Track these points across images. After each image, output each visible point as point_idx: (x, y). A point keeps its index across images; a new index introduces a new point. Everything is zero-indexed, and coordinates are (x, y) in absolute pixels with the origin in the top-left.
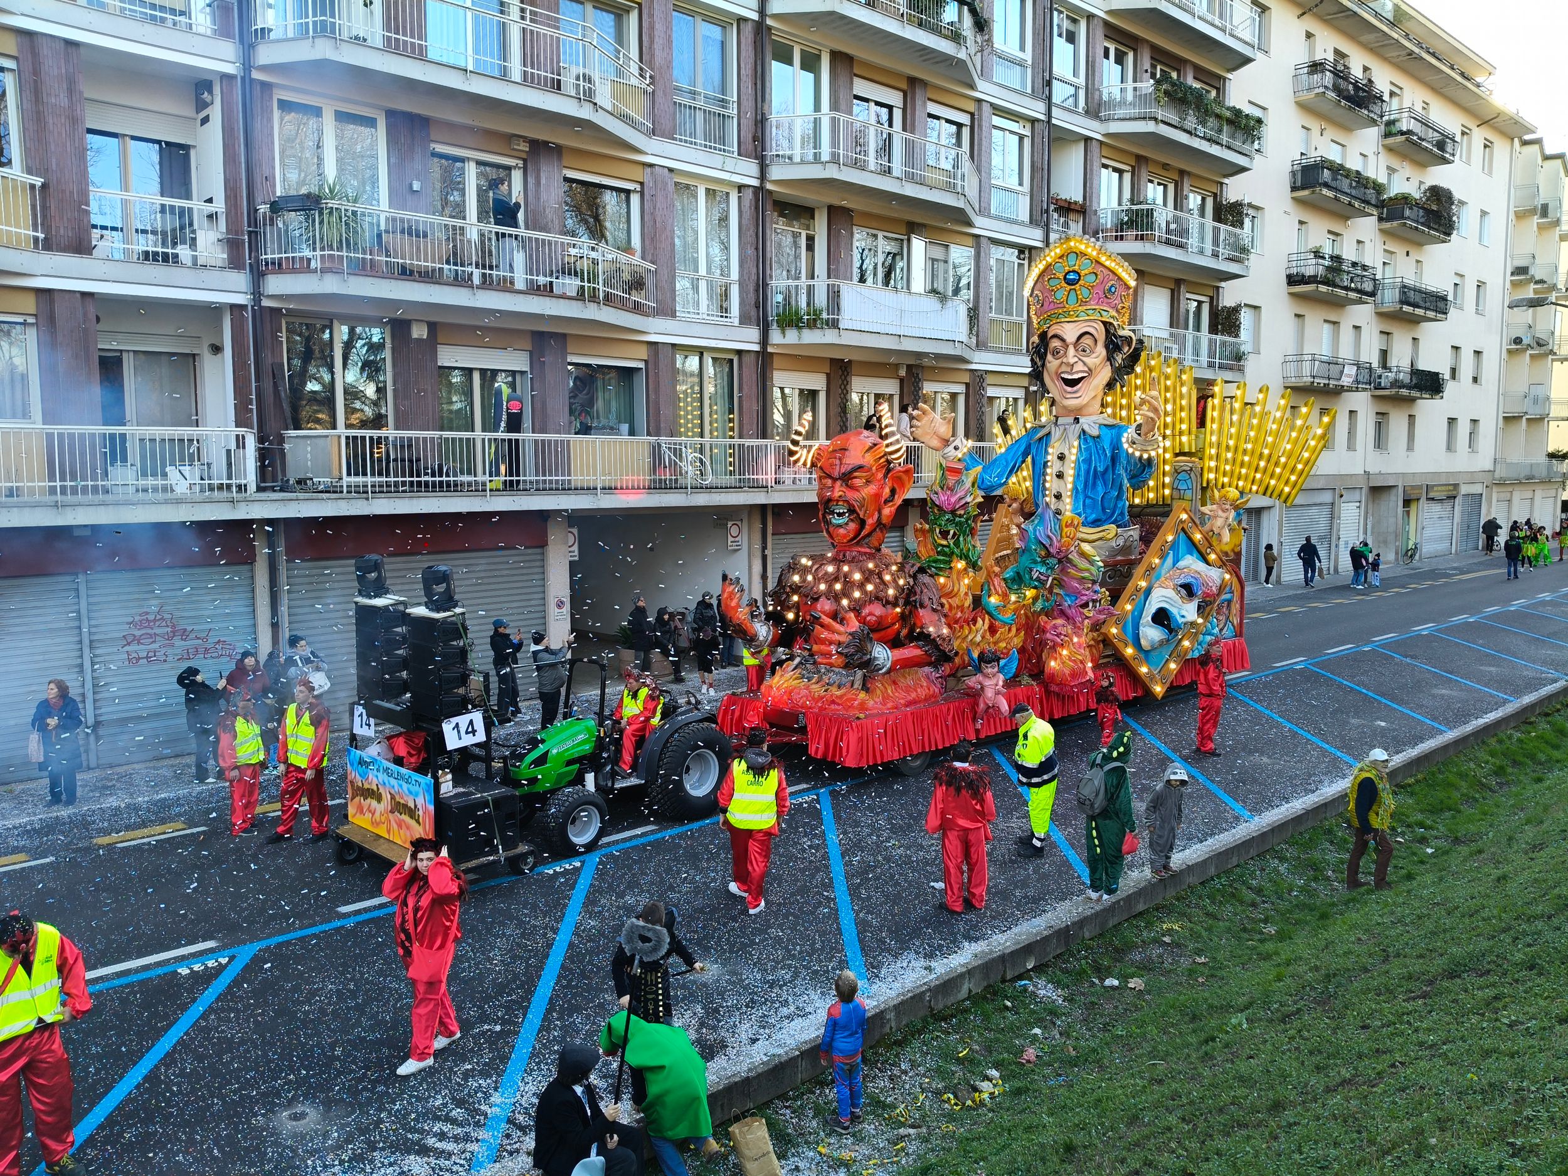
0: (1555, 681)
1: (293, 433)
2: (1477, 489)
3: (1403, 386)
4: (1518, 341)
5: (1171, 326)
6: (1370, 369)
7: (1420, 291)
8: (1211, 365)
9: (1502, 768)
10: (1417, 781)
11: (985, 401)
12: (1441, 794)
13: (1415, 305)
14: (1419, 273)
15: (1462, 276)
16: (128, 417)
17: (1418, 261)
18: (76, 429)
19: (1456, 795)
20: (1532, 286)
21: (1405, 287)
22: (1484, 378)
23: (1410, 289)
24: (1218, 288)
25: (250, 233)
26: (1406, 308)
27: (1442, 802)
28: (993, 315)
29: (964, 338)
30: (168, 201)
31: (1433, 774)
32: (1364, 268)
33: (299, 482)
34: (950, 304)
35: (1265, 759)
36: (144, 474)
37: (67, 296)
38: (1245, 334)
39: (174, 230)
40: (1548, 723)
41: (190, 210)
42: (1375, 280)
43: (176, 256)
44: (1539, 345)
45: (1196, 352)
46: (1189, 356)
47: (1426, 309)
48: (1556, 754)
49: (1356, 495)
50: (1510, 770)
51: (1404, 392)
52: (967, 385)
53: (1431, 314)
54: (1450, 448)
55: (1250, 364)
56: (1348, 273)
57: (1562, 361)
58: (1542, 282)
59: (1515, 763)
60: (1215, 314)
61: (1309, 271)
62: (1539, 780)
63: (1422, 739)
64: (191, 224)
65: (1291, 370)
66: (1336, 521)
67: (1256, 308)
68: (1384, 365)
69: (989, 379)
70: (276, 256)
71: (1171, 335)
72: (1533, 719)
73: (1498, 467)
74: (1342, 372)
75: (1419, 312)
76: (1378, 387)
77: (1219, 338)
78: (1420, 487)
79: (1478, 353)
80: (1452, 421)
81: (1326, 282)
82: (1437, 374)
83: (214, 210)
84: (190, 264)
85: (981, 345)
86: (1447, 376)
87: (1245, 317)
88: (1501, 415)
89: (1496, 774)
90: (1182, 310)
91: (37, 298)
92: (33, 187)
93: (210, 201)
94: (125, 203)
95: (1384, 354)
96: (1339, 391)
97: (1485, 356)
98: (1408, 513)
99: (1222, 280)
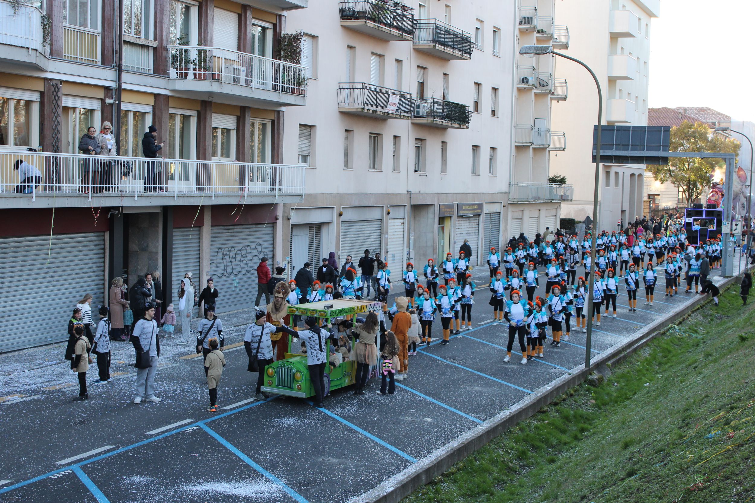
0: (561, 374)
2: (496, 208)
3: (437, 116)
4: (525, 81)
5: (239, 49)
6: (411, 99)
7: (449, 33)
8: (275, 88)
9: (524, 453)
10: (459, 470)
11: (60, 110)
12: (477, 480)
13: (445, 45)
14: (448, 16)
15: (482, 22)
17: (447, 6)
19: (489, 479)
20: (535, 35)
21: (437, 28)
22: (499, 113)
23: (441, 30)
24: (280, 16)
26: (438, 47)
27: (478, 487)
28: (66, 24)
29: (38, 46)
31: (471, 462)
32: (404, 8)
34: (22, 10)
35: (333, 460)
38: (305, 62)
40: (558, 411)
42: (413, 20)
44: (542, 85)
45: (262, 76)
46: (255, 79)
47: (454, 48)
48: (565, 438)
49: (400, 213)
50: (530, 454)
51: (438, 121)
52: (42, 94)
53: (458, 53)
54: (475, 171)
55: (309, 89)
56: (391, 11)
57: (558, 99)
58: (541, 31)
59: (534, 448)
60: (278, 40)
61: (359, 7)
62: (552, 461)
63: (462, 431)
65: (345, 96)
66: (384, 236)
67: (314, 37)
68: (422, 96)
69: (64, 89)
71: (239, 57)
72: (545, 409)
73: (512, 189)
74: (387, 101)
75: (449, 50)
76: (417, 116)
77: (282, 62)
78: (451, 206)
79: (495, 89)
80: (476, 148)
81: (373, 19)
82: (464, 106)
85: (55, 54)
86: (472, 109)
87: (305, 45)
88: (514, 144)
89: (519, 458)
90: (248, 35)
95: (421, 86)
96: (384, 118)
97: (500, 92)
98: (443, 228)
99: (284, 9)
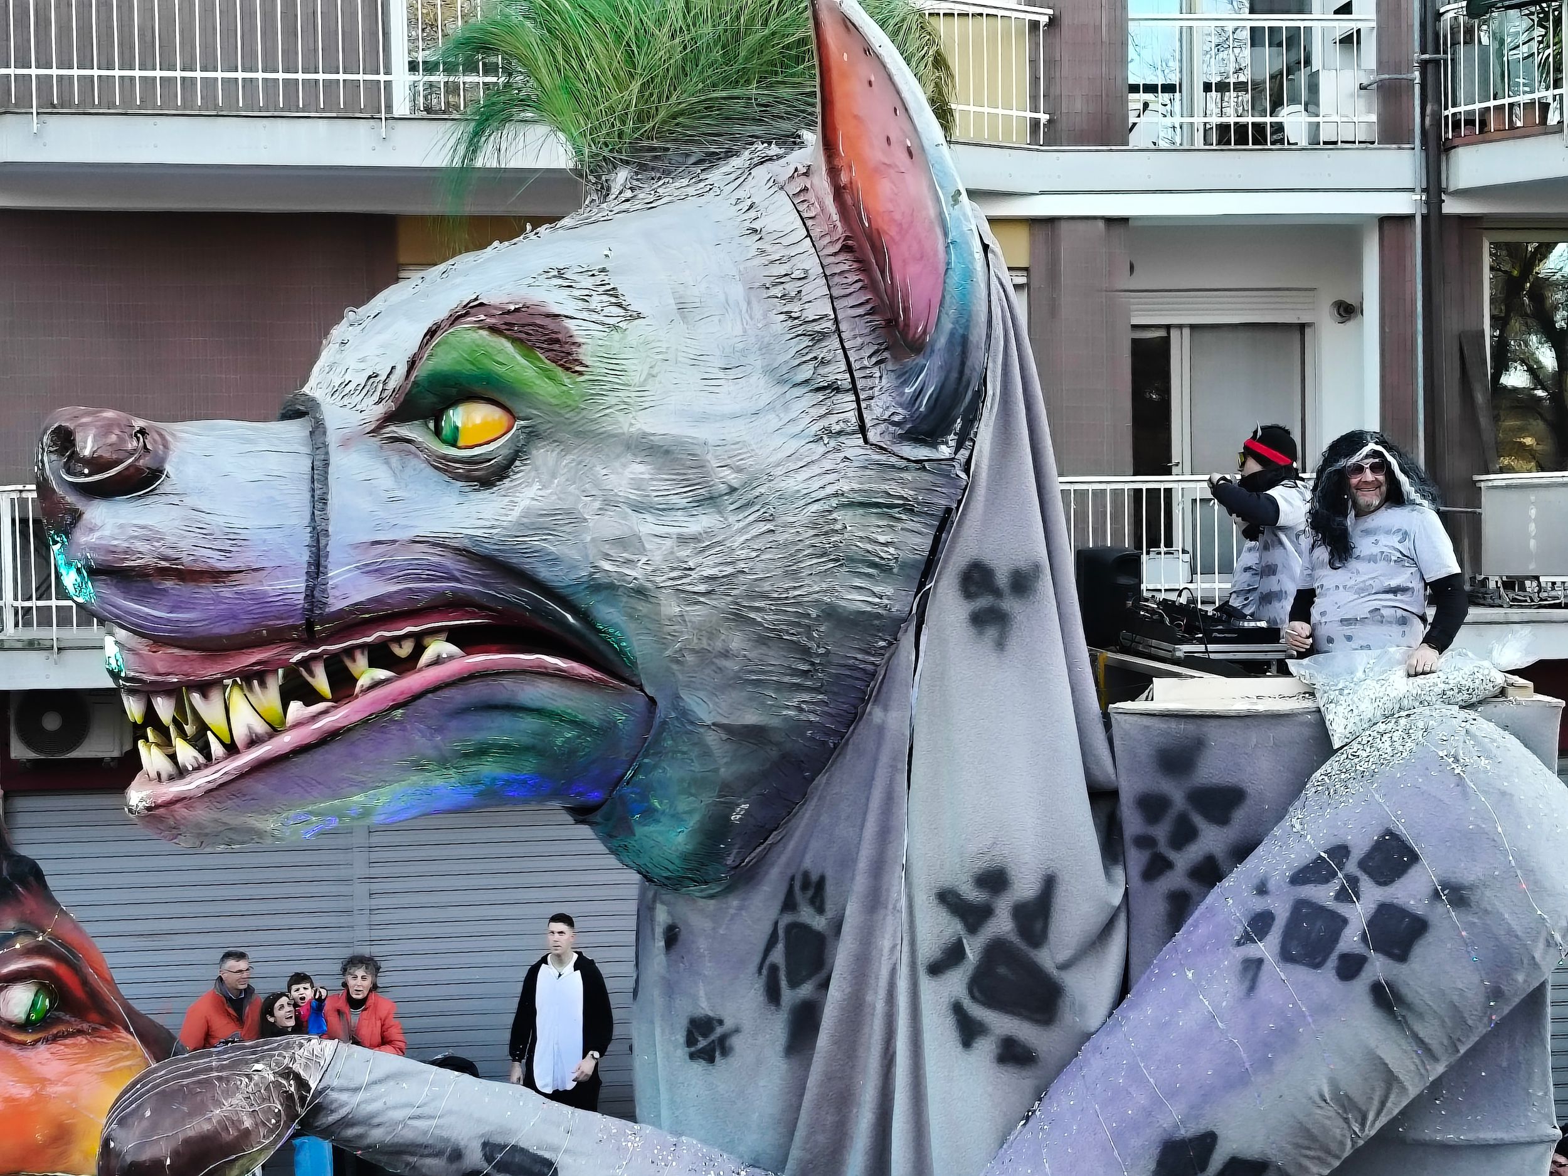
1: (1498, 479)
16: (1175, 458)
18: (1091, 483)
25: (1424, 64)
30: (1267, 21)
33: (1509, 584)
36: (1208, 571)
37: (1081, 226)
39: (1276, 77)
41: (1308, 30)
43: (1279, 128)
64: (1308, 62)
70: (1477, 106)
83: (1355, 26)
84: (1304, 142)
91: (1032, 235)
92: (1034, 25)
93: (1346, 9)
94: (1187, 37)
